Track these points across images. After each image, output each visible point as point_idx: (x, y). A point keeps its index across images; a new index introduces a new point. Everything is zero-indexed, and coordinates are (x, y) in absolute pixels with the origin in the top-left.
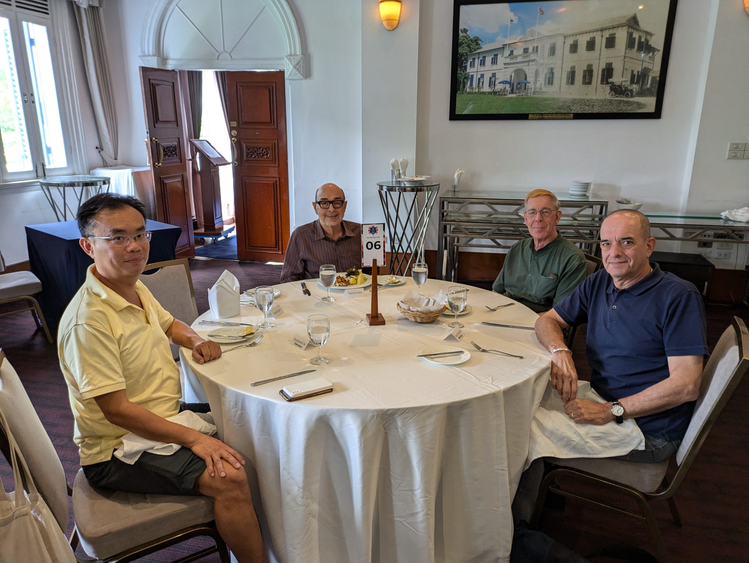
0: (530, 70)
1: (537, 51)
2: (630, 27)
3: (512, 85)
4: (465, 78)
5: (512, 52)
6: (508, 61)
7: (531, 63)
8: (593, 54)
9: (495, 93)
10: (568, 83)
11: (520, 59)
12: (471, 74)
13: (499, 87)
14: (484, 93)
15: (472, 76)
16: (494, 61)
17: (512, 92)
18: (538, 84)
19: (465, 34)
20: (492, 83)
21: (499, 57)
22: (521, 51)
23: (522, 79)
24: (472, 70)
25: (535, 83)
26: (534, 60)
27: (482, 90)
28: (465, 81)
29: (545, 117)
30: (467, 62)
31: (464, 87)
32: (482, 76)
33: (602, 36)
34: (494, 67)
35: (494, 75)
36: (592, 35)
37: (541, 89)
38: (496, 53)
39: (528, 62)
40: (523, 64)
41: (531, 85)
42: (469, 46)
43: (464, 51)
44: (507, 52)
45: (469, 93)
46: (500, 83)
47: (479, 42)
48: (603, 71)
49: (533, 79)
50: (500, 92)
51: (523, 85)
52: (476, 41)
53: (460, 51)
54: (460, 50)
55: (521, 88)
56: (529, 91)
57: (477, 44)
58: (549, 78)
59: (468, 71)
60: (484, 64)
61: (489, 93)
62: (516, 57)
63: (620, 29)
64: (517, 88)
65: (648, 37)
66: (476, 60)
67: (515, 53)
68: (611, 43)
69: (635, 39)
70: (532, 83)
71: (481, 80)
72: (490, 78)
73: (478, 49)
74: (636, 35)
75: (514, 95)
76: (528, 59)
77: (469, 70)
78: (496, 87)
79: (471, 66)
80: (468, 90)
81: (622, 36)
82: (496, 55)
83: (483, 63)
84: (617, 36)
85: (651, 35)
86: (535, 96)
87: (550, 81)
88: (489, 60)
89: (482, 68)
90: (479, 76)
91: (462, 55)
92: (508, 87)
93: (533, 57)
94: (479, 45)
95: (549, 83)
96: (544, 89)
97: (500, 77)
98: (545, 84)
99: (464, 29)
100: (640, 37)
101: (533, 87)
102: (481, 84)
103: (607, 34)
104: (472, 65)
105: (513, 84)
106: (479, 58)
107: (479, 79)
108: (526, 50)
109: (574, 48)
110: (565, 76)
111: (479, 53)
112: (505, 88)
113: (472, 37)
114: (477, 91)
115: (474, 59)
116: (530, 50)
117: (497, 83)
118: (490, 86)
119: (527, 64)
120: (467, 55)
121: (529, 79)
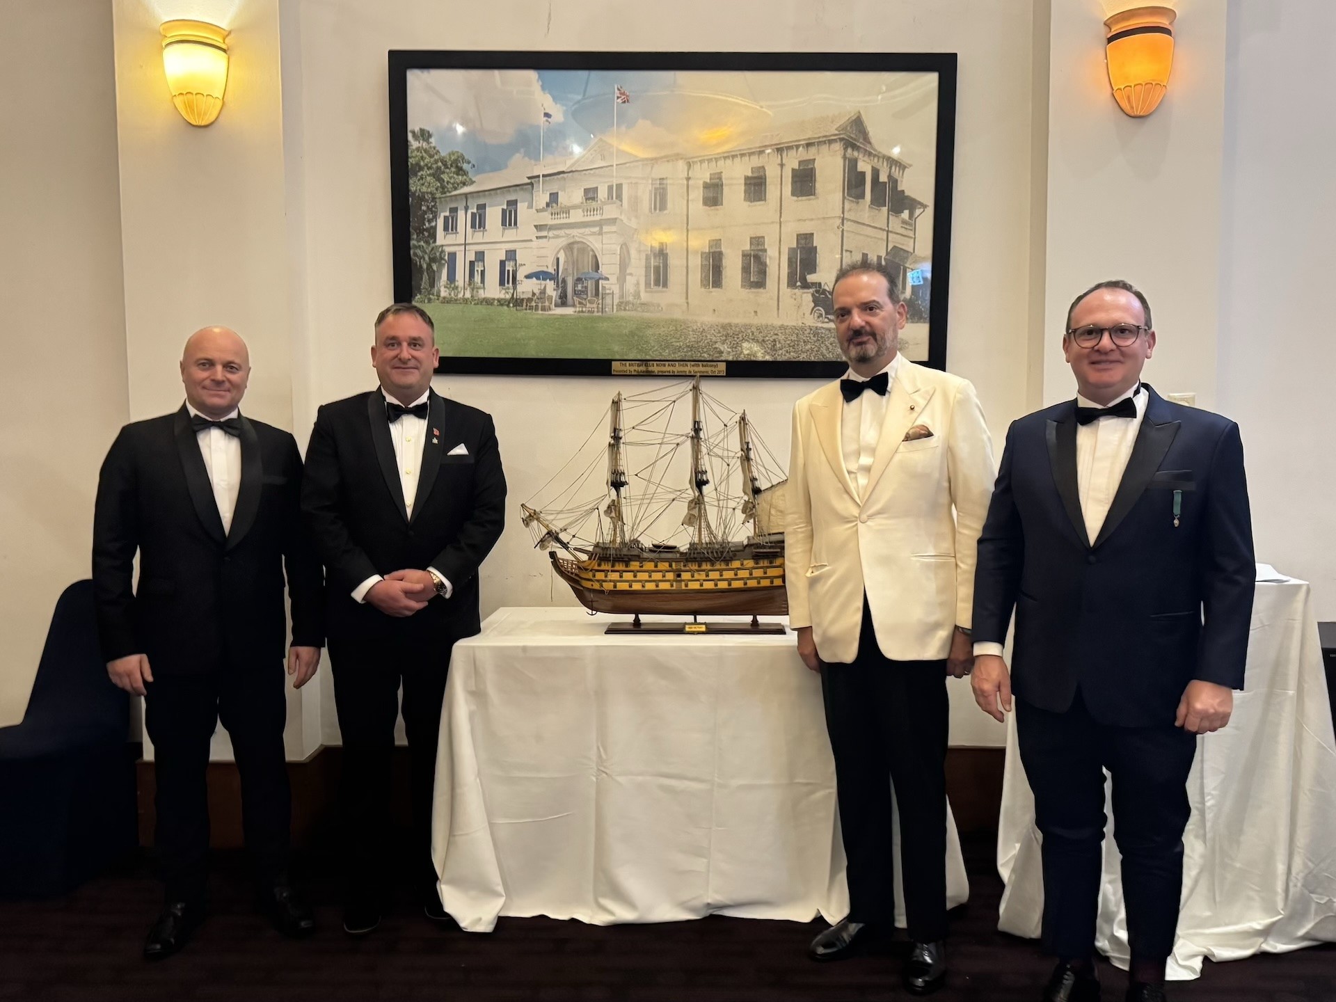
0: (606, 247)
1: (619, 197)
2: (849, 144)
3: (562, 285)
4: (433, 260)
5: (554, 197)
6: (546, 218)
7: (605, 229)
8: (765, 211)
9: (517, 302)
10: (705, 283)
11: (577, 216)
12: (447, 249)
13: (527, 287)
14: (488, 302)
15: (453, 256)
16: (509, 219)
17: (563, 301)
18: (630, 282)
19: (425, 145)
20: (507, 277)
21: (522, 207)
22: (577, 196)
23: (587, 267)
24: (451, 239)
25: (622, 280)
26: (613, 221)
27: (482, 294)
28: (435, 267)
29: (655, 368)
30: (435, 217)
31: (432, 284)
32: (480, 256)
33: (782, 165)
34: (511, 234)
35: (511, 255)
36: (756, 161)
37: (637, 295)
38: (512, 197)
39: (600, 224)
40: (587, 230)
41: (610, 286)
42: (437, 175)
43: (424, 189)
44: (542, 198)
45: (447, 301)
46: (528, 277)
47: (465, 166)
48: (792, 252)
49: (616, 269)
50: (529, 300)
51: (590, 285)
52: (457, 165)
53: (413, 188)
54: (414, 185)
55: (585, 291)
56: (608, 300)
57: (460, 171)
58: (657, 269)
59: (439, 242)
60: (482, 225)
61: (501, 302)
62: (567, 211)
63: (825, 148)
64: (575, 293)
65: (896, 172)
66: (461, 214)
67: (563, 199)
68: (804, 181)
69: (863, 174)
70: (613, 279)
71: (479, 268)
72: (502, 264)
73: (464, 184)
74: (864, 166)
75: (568, 311)
76: (598, 218)
77: (441, 238)
78: (520, 288)
79: (446, 229)
80: (444, 293)
81: (830, 167)
82: (513, 204)
83: (478, 222)
84: (817, 165)
85: (902, 167)
86: (623, 313)
87: (660, 276)
88: (494, 215)
89: (479, 236)
90: (471, 256)
91: (422, 199)
92: (550, 286)
93: (610, 211)
94: (465, 173)
95: (657, 283)
96: (644, 297)
97: (528, 261)
98: (647, 284)
99: (422, 131)
100: (876, 173)
101: (616, 289)
102: (477, 278)
103: (792, 161)
104: (450, 226)
105: (564, 281)
106: (466, 209)
107: (472, 264)
108: (590, 194)
109: (714, 194)
110: (696, 262)
111: (466, 195)
112: (543, 292)
113: (443, 154)
114: (468, 295)
115: (454, 211)
116: (602, 194)
117: (520, 276)
118: (502, 283)
119: (596, 229)
120: (434, 199)
121: (603, 270)
